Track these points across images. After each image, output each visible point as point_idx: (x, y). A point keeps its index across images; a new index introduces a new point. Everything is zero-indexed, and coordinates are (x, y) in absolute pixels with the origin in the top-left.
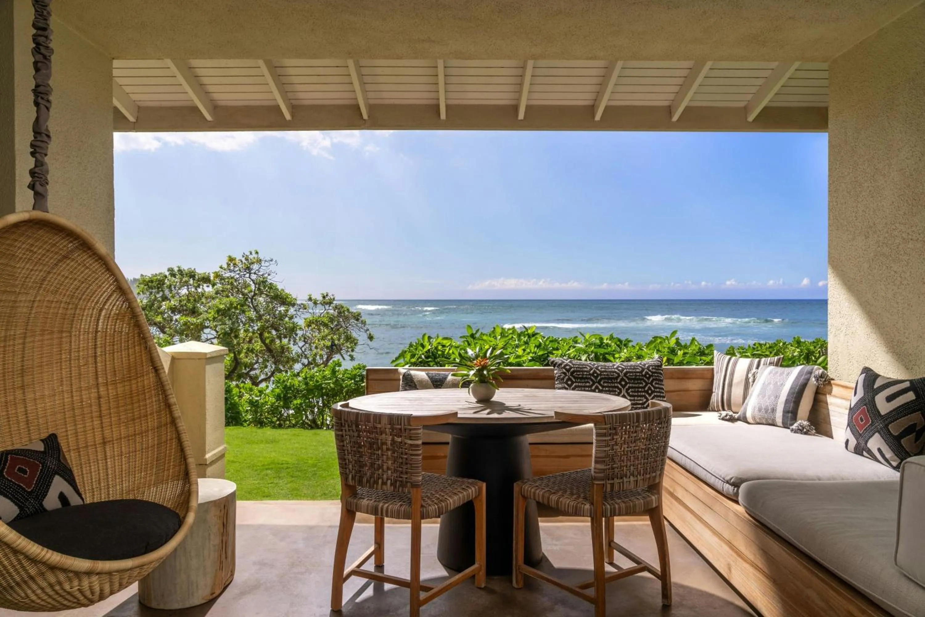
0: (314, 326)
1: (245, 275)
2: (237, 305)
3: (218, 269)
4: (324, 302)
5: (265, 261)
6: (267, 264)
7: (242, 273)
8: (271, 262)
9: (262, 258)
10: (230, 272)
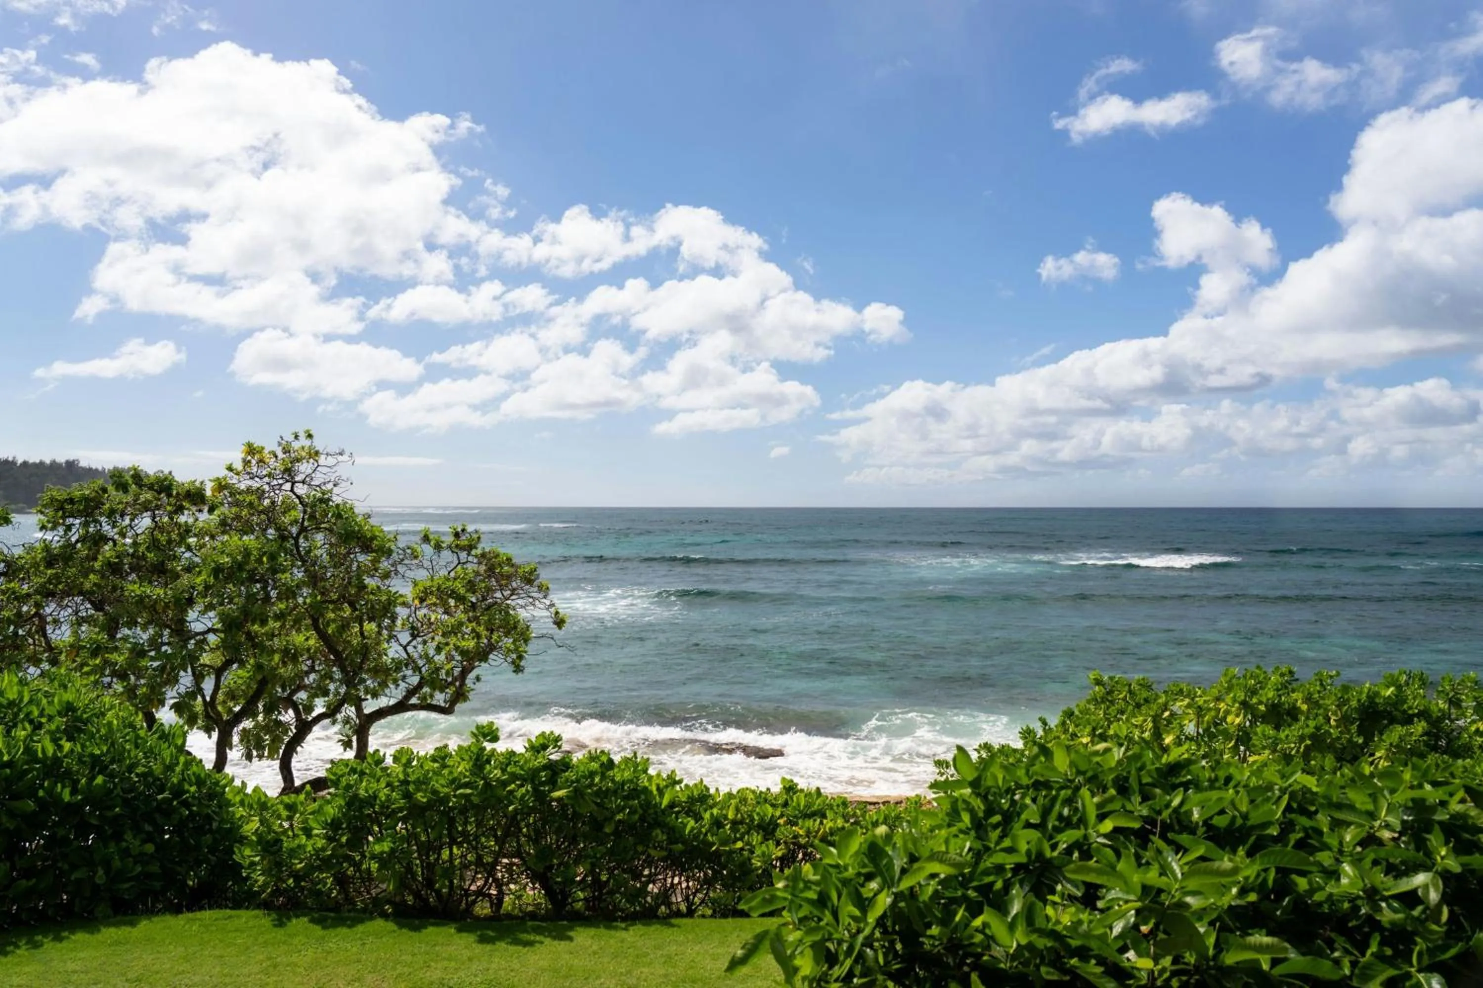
0: (434, 600)
1: (281, 485)
2: (261, 557)
3: (223, 473)
4: (457, 546)
5: (327, 454)
6: (331, 461)
7: (275, 482)
8: (340, 458)
9: (319, 448)
10: (252, 478)
